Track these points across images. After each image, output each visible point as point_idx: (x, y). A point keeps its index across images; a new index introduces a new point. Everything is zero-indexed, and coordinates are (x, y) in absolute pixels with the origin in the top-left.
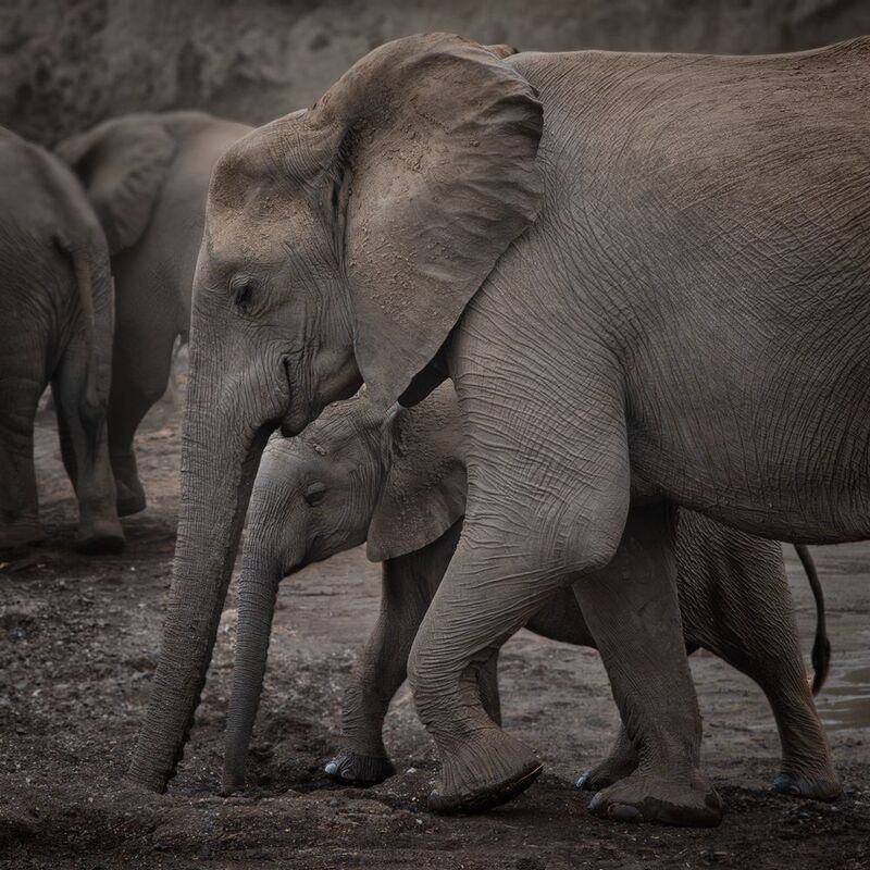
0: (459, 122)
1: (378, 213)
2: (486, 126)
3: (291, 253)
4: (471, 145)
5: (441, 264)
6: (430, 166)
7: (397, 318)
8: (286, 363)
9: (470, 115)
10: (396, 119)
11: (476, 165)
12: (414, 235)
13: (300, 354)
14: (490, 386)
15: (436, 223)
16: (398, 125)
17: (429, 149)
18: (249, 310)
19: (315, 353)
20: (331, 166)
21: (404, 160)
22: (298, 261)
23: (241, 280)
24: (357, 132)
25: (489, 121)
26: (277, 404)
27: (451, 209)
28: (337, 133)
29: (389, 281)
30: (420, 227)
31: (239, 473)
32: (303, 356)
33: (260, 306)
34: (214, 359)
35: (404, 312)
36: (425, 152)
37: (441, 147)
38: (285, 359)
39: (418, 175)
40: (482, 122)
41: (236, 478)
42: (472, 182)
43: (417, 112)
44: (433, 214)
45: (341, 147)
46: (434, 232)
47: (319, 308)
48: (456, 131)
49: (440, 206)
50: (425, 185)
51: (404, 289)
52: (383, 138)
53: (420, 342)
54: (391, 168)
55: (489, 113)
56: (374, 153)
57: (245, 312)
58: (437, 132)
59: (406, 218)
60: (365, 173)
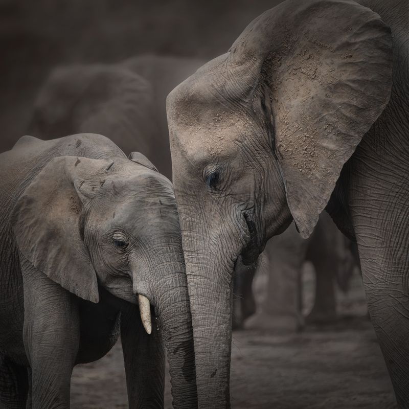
0: (339, 43)
1: (293, 110)
2: (355, 43)
3: (241, 146)
4: (347, 57)
5: (331, 138)
6: (322, 74)
7: (309, 176)
8: (245, 216)
9: (345, 38)
10: (296, 48)
11: (351, 69)
12: (316, 120)
13: (252, 210)
14: (369, 206)
15: (328, 111)
16: (298, 52)
17: (321, 64)
18: (218, 187)
19: (262, 207)
20: (258, 85)
21: (304, 73)
22: (246, 150)
23: (211, 169)
24: (270, 60)
25: (358, 40)
26: (244, 242)
27: (336, 100)
28: (258, 64)
29: (303, 152)
30: (319, 115)
31: (228, 290)
32: (255, 210)
33: (224, 183)
34: (202, 221)
35: (313, 172)
36: (318, 66)
37: (328, 61)
38: (244, 213)
39: (315, 81)
40: (353, 41)
41: (227, 293)
42: (349, 80)
43: (310, 41)
44: (326, 105)
45: (262, 72)
46: (327, 117)
47: (263, 177)
48: (338, 49)
49: (330, 99)
50: (320, 87)
51: (312, 157)
52: (288, 62)
53: (323, 191)
54: (296, 80)
55: (357, 35)
56: (283, 72)
57: (216, 189)
58: (325, 52)
59: (310, 110)
60: (279, 86)
